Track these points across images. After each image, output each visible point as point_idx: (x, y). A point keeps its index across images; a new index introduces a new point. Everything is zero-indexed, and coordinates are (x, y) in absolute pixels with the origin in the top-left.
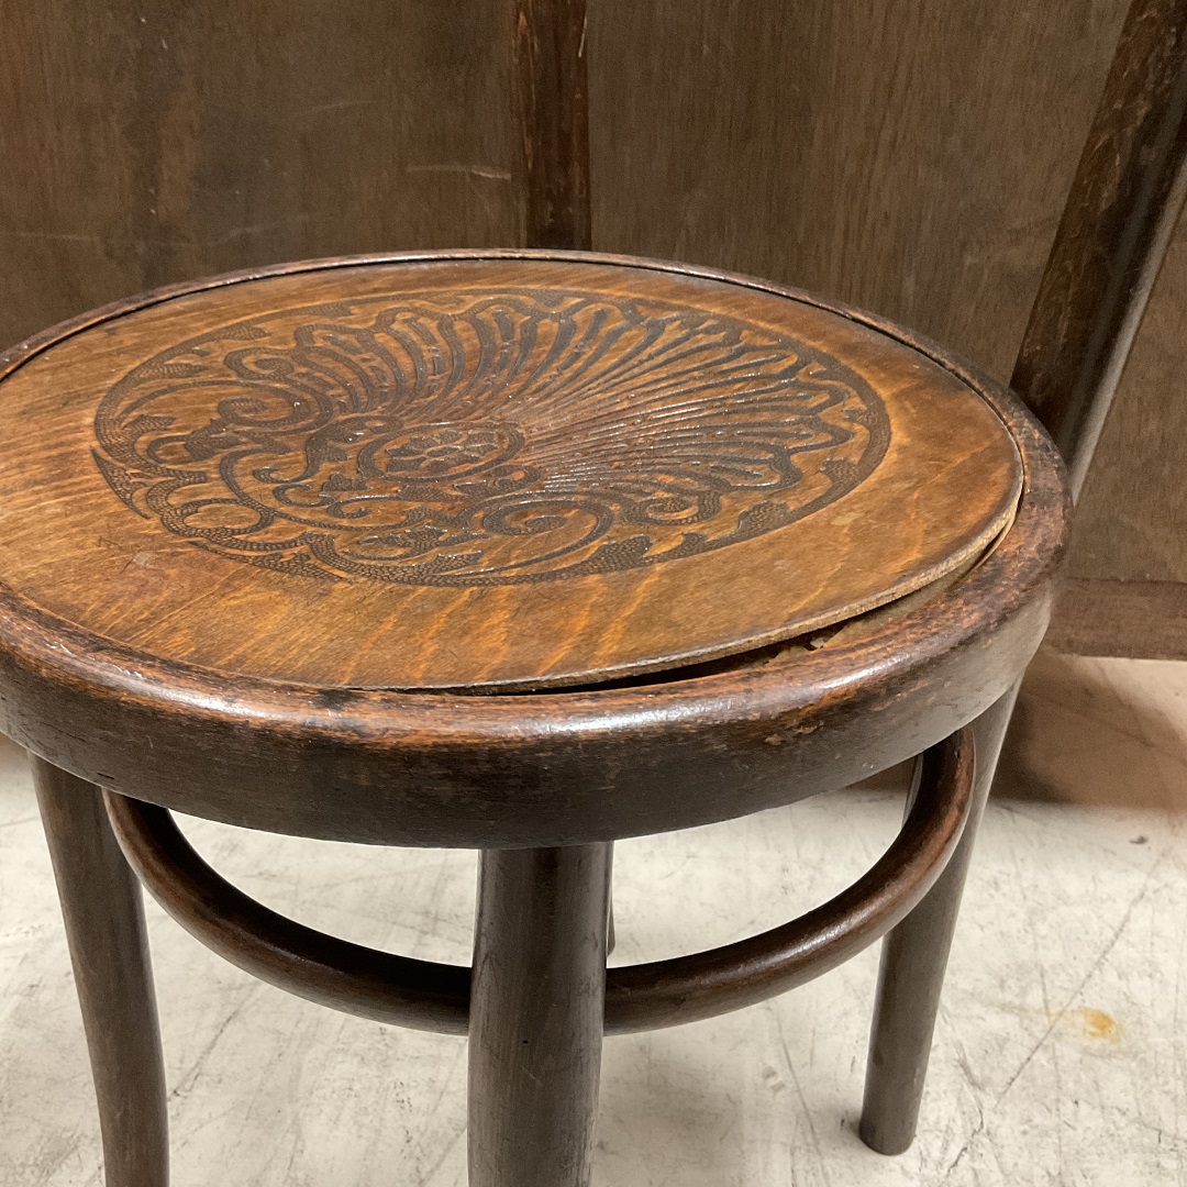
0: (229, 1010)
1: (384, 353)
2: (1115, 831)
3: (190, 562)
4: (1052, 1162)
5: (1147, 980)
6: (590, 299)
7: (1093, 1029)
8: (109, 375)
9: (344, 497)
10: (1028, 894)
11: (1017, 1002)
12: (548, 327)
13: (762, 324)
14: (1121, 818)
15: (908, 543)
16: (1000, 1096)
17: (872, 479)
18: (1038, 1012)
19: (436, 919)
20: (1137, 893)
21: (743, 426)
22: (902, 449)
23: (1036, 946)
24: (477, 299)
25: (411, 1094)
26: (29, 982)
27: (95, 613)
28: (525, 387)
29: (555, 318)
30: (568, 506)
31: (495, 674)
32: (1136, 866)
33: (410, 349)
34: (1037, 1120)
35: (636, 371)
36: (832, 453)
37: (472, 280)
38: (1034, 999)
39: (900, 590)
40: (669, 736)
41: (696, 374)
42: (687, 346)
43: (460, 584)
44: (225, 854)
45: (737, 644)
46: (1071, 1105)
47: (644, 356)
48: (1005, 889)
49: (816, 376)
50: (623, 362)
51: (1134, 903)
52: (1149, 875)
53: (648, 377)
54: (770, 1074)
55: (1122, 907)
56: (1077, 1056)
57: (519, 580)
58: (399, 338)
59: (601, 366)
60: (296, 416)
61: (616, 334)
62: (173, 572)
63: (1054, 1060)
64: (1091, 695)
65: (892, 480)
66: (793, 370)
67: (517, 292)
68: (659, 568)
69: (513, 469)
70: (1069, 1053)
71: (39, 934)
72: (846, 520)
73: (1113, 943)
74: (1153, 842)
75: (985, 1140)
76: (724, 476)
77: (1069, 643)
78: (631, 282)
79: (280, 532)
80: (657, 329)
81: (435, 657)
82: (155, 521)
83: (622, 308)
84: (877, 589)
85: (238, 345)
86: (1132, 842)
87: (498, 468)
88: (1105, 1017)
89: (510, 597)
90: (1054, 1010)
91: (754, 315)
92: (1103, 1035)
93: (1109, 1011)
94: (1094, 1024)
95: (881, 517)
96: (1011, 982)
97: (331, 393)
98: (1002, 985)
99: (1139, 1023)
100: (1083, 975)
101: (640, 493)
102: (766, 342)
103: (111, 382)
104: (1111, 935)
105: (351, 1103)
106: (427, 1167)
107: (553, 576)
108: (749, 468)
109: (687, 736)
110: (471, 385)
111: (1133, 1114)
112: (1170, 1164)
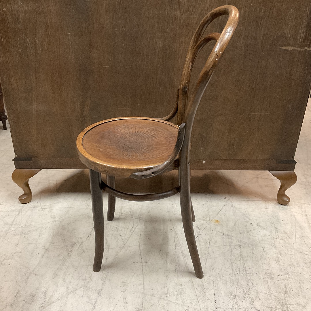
2: (222, 197)
4: (209, 237)
5: (224, 216)
7: (216, 222)
10: (208, 206)
11: (205, 219)
14: (223, 195)
16: (202, 231)
18: (208, 220)
20: (224, 205)
23: (208, 212)
32: (224, 201)
34: (207, 233)
38: (208, 219)
46: (212, 231)
48: (205, 205)
52: (226, 203)
54: (171, 229)
55: (222, 207)
56: (213, 225)
63: (210, 226)
64: (220, 178)
73: (220, 212)
74: (227, 198)
75: (200, 235)
86: (224, 198)
90: (210, 220)
93: (218, 220)
98: (204, 217)
99: (222, 221)
100: (215, 216)
104: (220, 210)
106: (125, 242)
111: (220, 232)
112: (224, 237)
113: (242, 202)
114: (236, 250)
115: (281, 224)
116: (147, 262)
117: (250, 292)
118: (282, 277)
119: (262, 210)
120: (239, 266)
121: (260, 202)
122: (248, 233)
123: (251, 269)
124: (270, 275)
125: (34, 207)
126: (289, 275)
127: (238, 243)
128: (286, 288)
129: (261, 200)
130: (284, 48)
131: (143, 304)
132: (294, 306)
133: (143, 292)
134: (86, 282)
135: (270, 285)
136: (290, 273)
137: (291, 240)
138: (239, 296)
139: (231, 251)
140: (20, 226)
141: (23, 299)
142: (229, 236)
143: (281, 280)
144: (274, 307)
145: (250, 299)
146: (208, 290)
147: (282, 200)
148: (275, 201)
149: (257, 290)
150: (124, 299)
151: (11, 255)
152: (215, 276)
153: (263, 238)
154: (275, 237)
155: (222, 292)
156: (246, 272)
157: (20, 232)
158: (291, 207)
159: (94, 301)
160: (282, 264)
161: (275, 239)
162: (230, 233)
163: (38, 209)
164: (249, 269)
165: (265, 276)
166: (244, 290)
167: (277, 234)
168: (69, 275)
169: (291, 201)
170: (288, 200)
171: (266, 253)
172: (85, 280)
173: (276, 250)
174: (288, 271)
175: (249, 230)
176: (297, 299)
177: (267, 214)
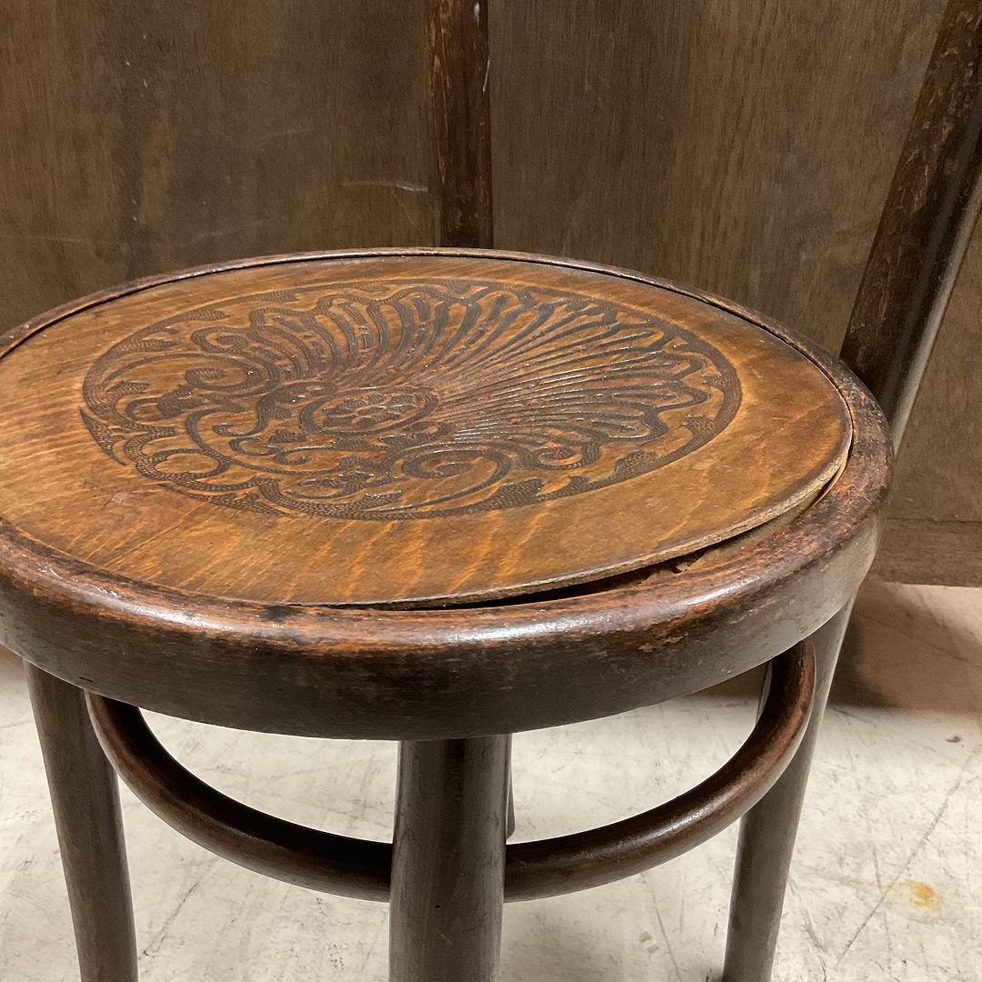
0: (190, 883)
1: (323, 331)
2: (935, 730)
3: (160, 501)
5: (963, 857)
6: (492, 287)
7: (918, 899)
8: (95, 350)
9: (288, 447)
10: (861, 784)
11: (853, 876)
12: (458, 309)
13: (634, 307)
14: (939, 721)
15: (757, 484)
16: (840, 957)
17: (727, 431)
18: (871, 885)
19: (365, 806)
20: (953, 785)
21: (619, 389)
22: (751, 408)
23: (869, 829)
24: (400, 287)
25: (344, 954)
26: (24, 859)
27: (79, 543)
28: (439, 358)
29: (464, 302)
30: (474, 454)
31: (412, 592)
32: (952, 761)
33: (345, 329)
34: (872, 975)
35: (530, 345)
36: (693, 411)
37: (395, 273)
38: (868, 873)
39: (751, 523)
40: (558, 644)
41: (580, 347)
42: (573, 325)
43: (384, 518)
44: (188, 751)
45: (615, 567)
46: (900, 964)
47: (536, 333)
48: (843, 780)
49: (680, 348)
50: (520, 337)
52: (963, 769)
53: (541, 350)
54: (646, 937)
55: (941, 796)
56: (904, 922)
57: (432, 515)
58: (335, 319)
59: (501, 341)
60: (249, 382)
61: (514, 315)
62: (144, 509)
63: (885, 925)
64: (912, 618)
65: (743, 433)
66: (660, 344)
67: (433, 282)
68: (549, 504)
69: (428, 424)
70: (897, 920)
71: (33, 819)
72: (705, 465)
73: (933, 826)
74: (966, 741)
76: (604, 430)
77: (893, 572)
78: (526, 274)
79: (234, 476)
80: (547, 311)
81: (363, 577)
82: (131, 467)
83: (518, 294)
84: (731, 522)
85: (204, 325)
86: (949, 741)
87: (416, 424)
88: (928, 889)
89: (426, 529)
90: (884, 884)
91: (627, 300)
92: (927, 905)
93: (933, 886)
94: (919, 895)
95: (735, 462)
96: (848, 859)
97: (278, 363)
98: (841, 862)
99: (957, 893)
100: (909, 853)
101: (534, 443)
102: (637, 321)
103: (97, 355)
104: (932, 819)
105: (292, 963)
107: (460, 511)
108: (624, 423)
109: (574, 645)
110: (394, 357)
111: (953, 971)
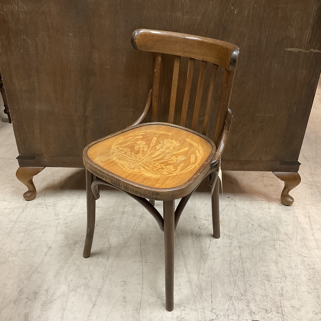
5: (226, 216)
11: (207, 219)
14: (227, 194)
16: (204, 231)
20: (227, 204)
32: (227, 201)
34: (208, 233)
51: (226, 206)
52: (229, 202)
55: (224, 207)
73: (222, 211)
74: (230, 198)
75: (201, 236)
86: (227, 198)
96: (207, 217)
98: (206, 217)
99: (224, 221)
106: (126, 242)
111: (221, 232)
112: (225, 237)
113: (245, 202)
114: (235, 251)
115: (282, 225)
116: (147, 262)
117: (246, 294)
118: (279, 280)
119: (265, 210)
120: (237, 267)
121: (264, 202)
122: (249, 234)
123: (249, 271)
124: (268, 278)
125: (38, 204)
126: (286, 277)
127: (238, 244)
128: (282, 291)
129: (265, 200)
130: (289, 49)
131: (142, 303)
132: (288, 309)
133: (142, 292)
134: (87, 281)
135: (266, 287)
136: (288, 276)
137: (292, 241)
138: (235, 297)
139: (231, 252)
140: (24, 224)
141: (26, 297)
142: (230, 237)
143: (278, 282)
144: (269, 309)
145: (246, 301)
146: (206, 291)
147: (285, 200)
148: (280, 201)
149: (254, 291)
150: (124, 298)
151: (16, 252)
152: (213, 277)
153: (264, 239)
154: (276, 239)
155: (219, 293)
156: (244, 273)
157: (25, 229)
158: (295, 207)
159: (94, 299)
160: (281, 266)
161: (276, 241)
162: (231, 234)
163: (43, 206)
164: (247, 271)
165: (263, 278)
166: (240, 292)
167: (277, 235)
168: (71, 273)
169: (295, 201)
170: (292, 201)
171: (265, 255)
172: (87, 278)
173: (275, 252)
174: (286, 273)
175: (250, 230)
176: (292, 301)
177: (269, 215)
